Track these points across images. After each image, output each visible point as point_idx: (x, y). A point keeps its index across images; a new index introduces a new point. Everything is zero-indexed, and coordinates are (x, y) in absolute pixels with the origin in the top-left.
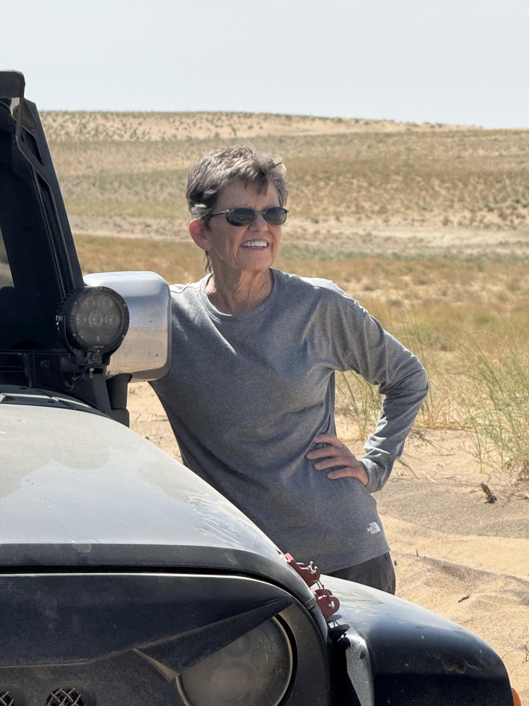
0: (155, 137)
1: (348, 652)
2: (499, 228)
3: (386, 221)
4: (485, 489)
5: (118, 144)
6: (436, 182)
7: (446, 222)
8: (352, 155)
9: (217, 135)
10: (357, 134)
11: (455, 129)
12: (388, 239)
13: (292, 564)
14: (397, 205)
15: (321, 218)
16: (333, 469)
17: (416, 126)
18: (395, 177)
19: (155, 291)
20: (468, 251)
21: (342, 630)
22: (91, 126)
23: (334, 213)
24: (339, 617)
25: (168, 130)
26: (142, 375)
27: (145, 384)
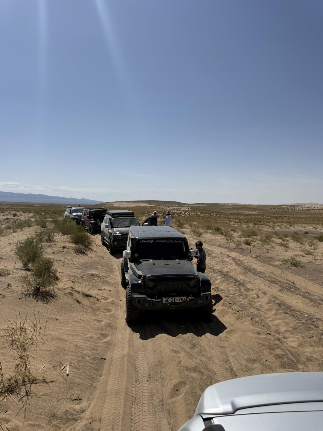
2: (254, 212)
21: (200, 279)
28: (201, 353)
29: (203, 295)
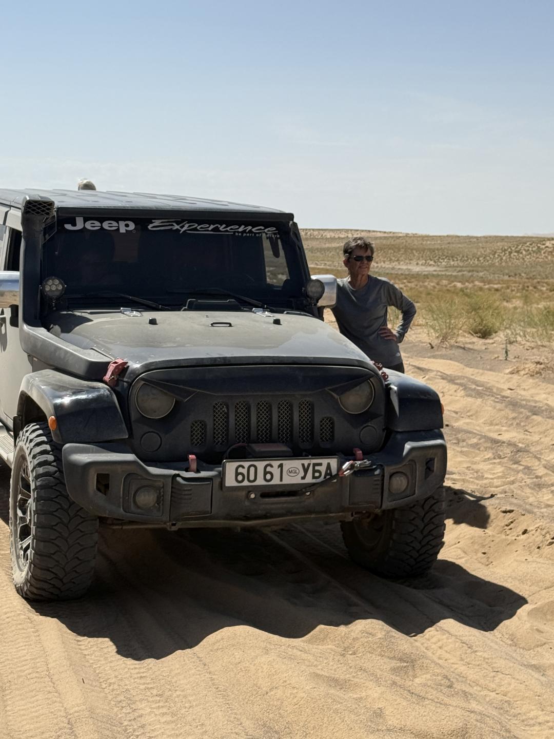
0: (328, 237)
1: (391, 391)
2: (434, 266)
3: (399, 263)
4: (430, 344)
5: (317, 239)
6: (414, 252)
7: (417, 264)
8: (389, 243)
9: (347, 236)
10: (390, 237)
11: (420, 235)
12: (399, 269)
13: (374, 364)
14: (402, 258)
15: (379, 262)
16: (386, 336)
17: (408, 234)
18: (402, 250)
19: (333, 281)
20: (424, 273)
21: (389, 384)
22: (309, 233)
23: (383, 261)
24: (388, 380)
25: (332, 235)
26: (328, 307)
27: (329, 310)
28: (450, 687)
29: (412, 450)
